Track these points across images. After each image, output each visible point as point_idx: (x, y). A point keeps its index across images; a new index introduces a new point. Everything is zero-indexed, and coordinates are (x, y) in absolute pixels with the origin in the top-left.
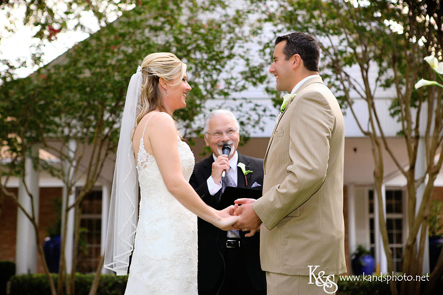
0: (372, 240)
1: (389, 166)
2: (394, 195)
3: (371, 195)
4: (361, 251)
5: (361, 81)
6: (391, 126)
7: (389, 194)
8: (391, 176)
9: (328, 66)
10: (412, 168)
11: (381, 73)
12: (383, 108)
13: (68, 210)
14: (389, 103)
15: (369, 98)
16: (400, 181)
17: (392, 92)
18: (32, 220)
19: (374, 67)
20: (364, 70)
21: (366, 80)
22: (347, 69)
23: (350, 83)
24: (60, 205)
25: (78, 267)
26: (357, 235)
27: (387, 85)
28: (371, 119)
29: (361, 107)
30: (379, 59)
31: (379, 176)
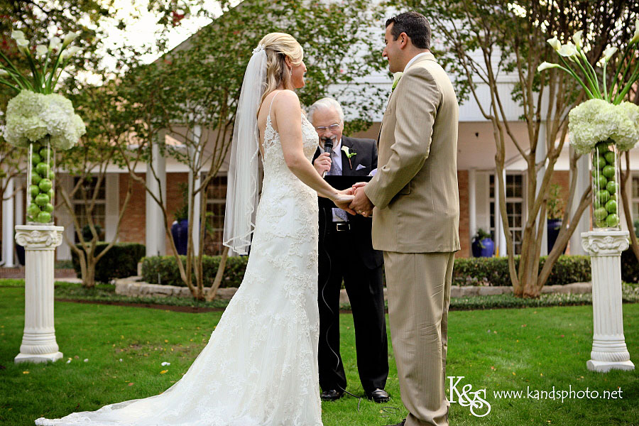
0: (493, 224)
1: (510, 150)
2: (515, 179)
3: (492, 179)
4: (481, 235)
5: (484, 65)
6: (513, 111)
7: (509, 178)
8: (512, 160)
9: (451, 50)
10: (533, 152)
11: (504, 56)
12: (505, 92)
13: (194, 194)
14: (512, 87)
15: (492, 82)
16: (521, 166)
17: (514, 76)
18: (160, 204)
19: (496, 51)
20: (487, 54)
21: (488, 64)
22: (470, 53)
23: (473, 68)
24: (187, 190)
25: (205, 250)
26: (478, 219)
27: (510, 69)
28: (493, 104)
29: (483, 92)
30: (502, 43)
31: (500, 161)
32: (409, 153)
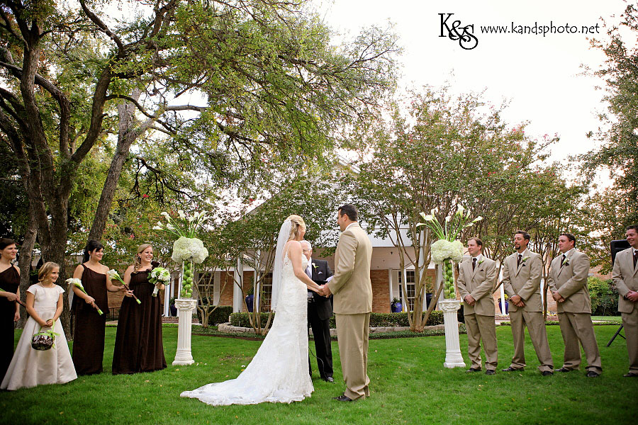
0: (401, 296)
1: (407, 261)
2: (410, 274)
3: (400, 273)
4: (395, 301)
5: (392, 221)
6: (408, 242)
7: (408, 273)
8: (408, 265)
9: (378, 214)
10: (417, 262)
11: (403, 216)
12: (403, 233)
13: (257, 283)
14: (407, 231)
15: (397, 229)
16: (412, 267)
17: (407, 226)
18: (241, 287)
19: (399, 214)
20: (395, 217)
21: (396, 222)
22: (387, 216)
23: (388, 222)
24: (253, 280)
25: (262, 309)
26: (394, 293)
27: (405, 223)
28: (398, 239)
29: (393, 233)
30: (401, 211)
31: (402, 266)
32: (345, 270)
